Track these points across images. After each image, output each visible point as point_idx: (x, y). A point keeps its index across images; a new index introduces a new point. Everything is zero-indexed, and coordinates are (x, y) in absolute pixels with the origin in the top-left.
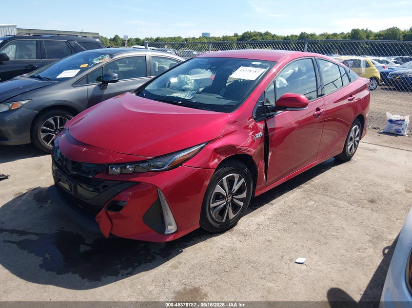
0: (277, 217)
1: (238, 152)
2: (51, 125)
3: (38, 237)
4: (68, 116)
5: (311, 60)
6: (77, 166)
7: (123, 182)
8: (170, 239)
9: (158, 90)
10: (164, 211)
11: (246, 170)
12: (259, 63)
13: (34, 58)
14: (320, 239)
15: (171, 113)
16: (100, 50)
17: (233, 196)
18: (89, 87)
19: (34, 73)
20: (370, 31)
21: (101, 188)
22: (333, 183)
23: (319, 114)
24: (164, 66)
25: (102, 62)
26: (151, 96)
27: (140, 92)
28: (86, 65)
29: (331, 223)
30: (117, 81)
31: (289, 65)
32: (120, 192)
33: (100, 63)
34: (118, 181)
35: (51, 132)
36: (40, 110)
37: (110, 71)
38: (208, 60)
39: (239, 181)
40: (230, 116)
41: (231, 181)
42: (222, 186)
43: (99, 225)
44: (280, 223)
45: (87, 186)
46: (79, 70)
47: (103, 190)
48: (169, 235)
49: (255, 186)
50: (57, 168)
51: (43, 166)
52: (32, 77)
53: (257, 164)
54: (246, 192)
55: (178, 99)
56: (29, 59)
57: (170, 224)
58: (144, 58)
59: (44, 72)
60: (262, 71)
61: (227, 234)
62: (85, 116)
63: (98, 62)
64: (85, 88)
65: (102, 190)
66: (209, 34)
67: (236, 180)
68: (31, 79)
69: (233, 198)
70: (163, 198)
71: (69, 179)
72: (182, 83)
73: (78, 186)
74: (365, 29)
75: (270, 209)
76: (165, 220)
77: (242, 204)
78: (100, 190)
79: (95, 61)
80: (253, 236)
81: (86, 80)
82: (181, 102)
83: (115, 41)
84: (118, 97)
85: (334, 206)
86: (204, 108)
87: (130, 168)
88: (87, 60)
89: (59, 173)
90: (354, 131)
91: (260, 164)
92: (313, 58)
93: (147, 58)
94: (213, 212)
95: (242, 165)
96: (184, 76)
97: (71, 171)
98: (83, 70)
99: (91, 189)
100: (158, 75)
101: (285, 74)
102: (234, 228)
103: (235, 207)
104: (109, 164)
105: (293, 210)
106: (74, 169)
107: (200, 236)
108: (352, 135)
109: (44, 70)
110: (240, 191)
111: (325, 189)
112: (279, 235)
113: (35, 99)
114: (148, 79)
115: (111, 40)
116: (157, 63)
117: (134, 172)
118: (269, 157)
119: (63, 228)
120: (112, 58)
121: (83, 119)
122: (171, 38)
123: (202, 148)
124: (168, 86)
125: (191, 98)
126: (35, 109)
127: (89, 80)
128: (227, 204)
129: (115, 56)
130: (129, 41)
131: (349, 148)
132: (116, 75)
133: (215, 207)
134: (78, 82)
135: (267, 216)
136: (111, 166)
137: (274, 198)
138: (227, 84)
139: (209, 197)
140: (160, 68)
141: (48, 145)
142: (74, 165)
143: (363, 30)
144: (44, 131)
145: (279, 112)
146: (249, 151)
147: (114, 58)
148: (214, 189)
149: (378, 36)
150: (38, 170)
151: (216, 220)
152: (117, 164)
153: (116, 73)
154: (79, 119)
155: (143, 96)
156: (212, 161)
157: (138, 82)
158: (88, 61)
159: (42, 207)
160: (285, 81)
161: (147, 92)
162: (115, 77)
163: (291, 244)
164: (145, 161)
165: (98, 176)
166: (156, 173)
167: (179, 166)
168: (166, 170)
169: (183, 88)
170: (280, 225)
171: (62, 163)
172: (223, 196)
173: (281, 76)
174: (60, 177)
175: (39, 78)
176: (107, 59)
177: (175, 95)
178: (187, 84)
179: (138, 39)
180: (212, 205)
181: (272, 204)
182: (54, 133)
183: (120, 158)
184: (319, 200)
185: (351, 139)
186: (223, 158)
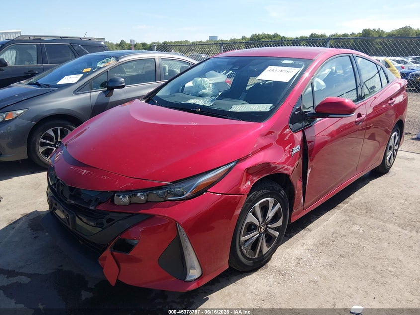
0: (318, 247)
1: (274, 172)
2: (50, 137)
3: (29, 279)
4: (70, 126)
5: (348, 57)
6: (75, 193)
7: (133, 215)
8: (193, 287)
9: (171, 95)
10: (185, 251)
11: (283, 192)
12: (290, 62)
13: (35, 64)
14: (375, 277)
15: (189, 124)
16: (105, 53)
17: (267, 225)
18: (92, 93)
19: (33, 80)
20: (382, 31)
21: (105, 222)
22: (376, 201)
23: (361, 121)
24: (175, 69)
25: (107, 66)
26: (163, 103)
27: (150, 98)
28: (89, 70)
29: (384, 255)
30: (124, 86)
31: (326, 63)
32: (129, 228)
33: (104, 66)
34: (127, 213)
35: (50, 145)
36: (38, 121)
37: (116, 76)
38: (228, 60)
39: (274, 206)
40: (262, 126)
41: (265, 208)
42: (254, 214)
43: (103, 269)
44: (323, 256)
45: (88, 220)
46: (81, 75)
47: (108, 225)
48: (191, 281)
49: (291, 211)
50: (52, 194)
51: (41, 185)
52: (30, 84)
53: (295, 184)
54: (282, 219)
55: (196, 106)
56: (30, 64)
57: (193, 268)
58: (153, 60)
59: (43, 79)
60: (295, 71)
61: (261, 272)
62: (87, 127)
63: (102, 66)
64: (89, 94)
65: (106, 225)
66: (216, 37)
67: (271, 205)
68: (29, 86)
69: (267, 227)
70: (183, 234)
71: (66, 210)
72: (199, 87)
73: (77, 219)
74: (377, 29)
75: (308, 236)
76: (187, 262)
77: (277, 234)
78: (103, 224)
79: (99, 65)
80: (294, 275)
81: (89, 86)
82: (199, 110)
83: (122, 45)
84: (125, 105)
85: (383, 231)
86: (229, 117)
87: (141, 196)
88: (92, 63)
89: (54, 201)
90: (393, 139)
91: (298, 185)
92: (351, 55)
93: (157, 61)
94: (243, 247)
95: (277, 187)
96: (200, 79)
97: (68, 200)
98: (86, 75)
99: (93, 224)
100: (170, 79)
101: (322, 73)
102: (268, 264)
103: (269, 239)
104: (115, 192)
105: (336, 237)
106: (71, 197)
107: (228, 276)
108: (391, 143)
109: (45, 76)
110: (275, 218)
111: (368, 209)
112: (325, 273)
113: (31, 108)
114: (158, 84)
115: (117, 45)
116: (167, 66)
117: (147, 201)
118: (308, 175)
119: (61, 266)
120: (118, 61)
121: (85, 132)
122: (178, 42)
123: (230, 169)
124: (182, 91)
125: (211, 104)
126: (32, 120)
127: (93, 87)
128: (260, 236)
129: (121, 58)
130: (135, 45)
131: (388, 158)
132: (123, 79)
133: (246, 241)
134: (80, 88)
135: (306, 247)
136: (119, 194)
137: (311, 223)
138: (247, 88)
139: (239, 229)
140: (170, 71)
141: (47, 160)
142: (72, 192)
143: (374, 30)
144: (43, 144)
145: (318, 119)
146: (286, 169)
147: (120, 61)
148: (246, 218)
149: (391, 35)
150: (35, 189)
151: (248, 256)
152: (125, 192)
153: (123, 77)
154: (82, 130)
155: (155, 104)
156: (244, 185)
157: (147, 88)
158: (92, 65)
159: (37, 237)
160: (322, 83)
161: (158, 98)
162: (122, 83)
163: (342, 285)
164: (160, 188)
165: (100, 207)
166: (174, 203)
167: (202, 193)
168: (188, 198)
169: (200, 93)
170: (324, 259)
171: (58, 188)
172: (256, 226)
173: (318, 77)
174: (56, 207)
175: (37, 84)
176: (113, 62)
177: (192, 101)
178: (205, 89)
179: (145, 43)
180: (243, 239)
181: (310, 230)
182: (55, 146)
183: (128, 184)
184: (365, 223)
185: (390, 148)
186: (256, 179)
